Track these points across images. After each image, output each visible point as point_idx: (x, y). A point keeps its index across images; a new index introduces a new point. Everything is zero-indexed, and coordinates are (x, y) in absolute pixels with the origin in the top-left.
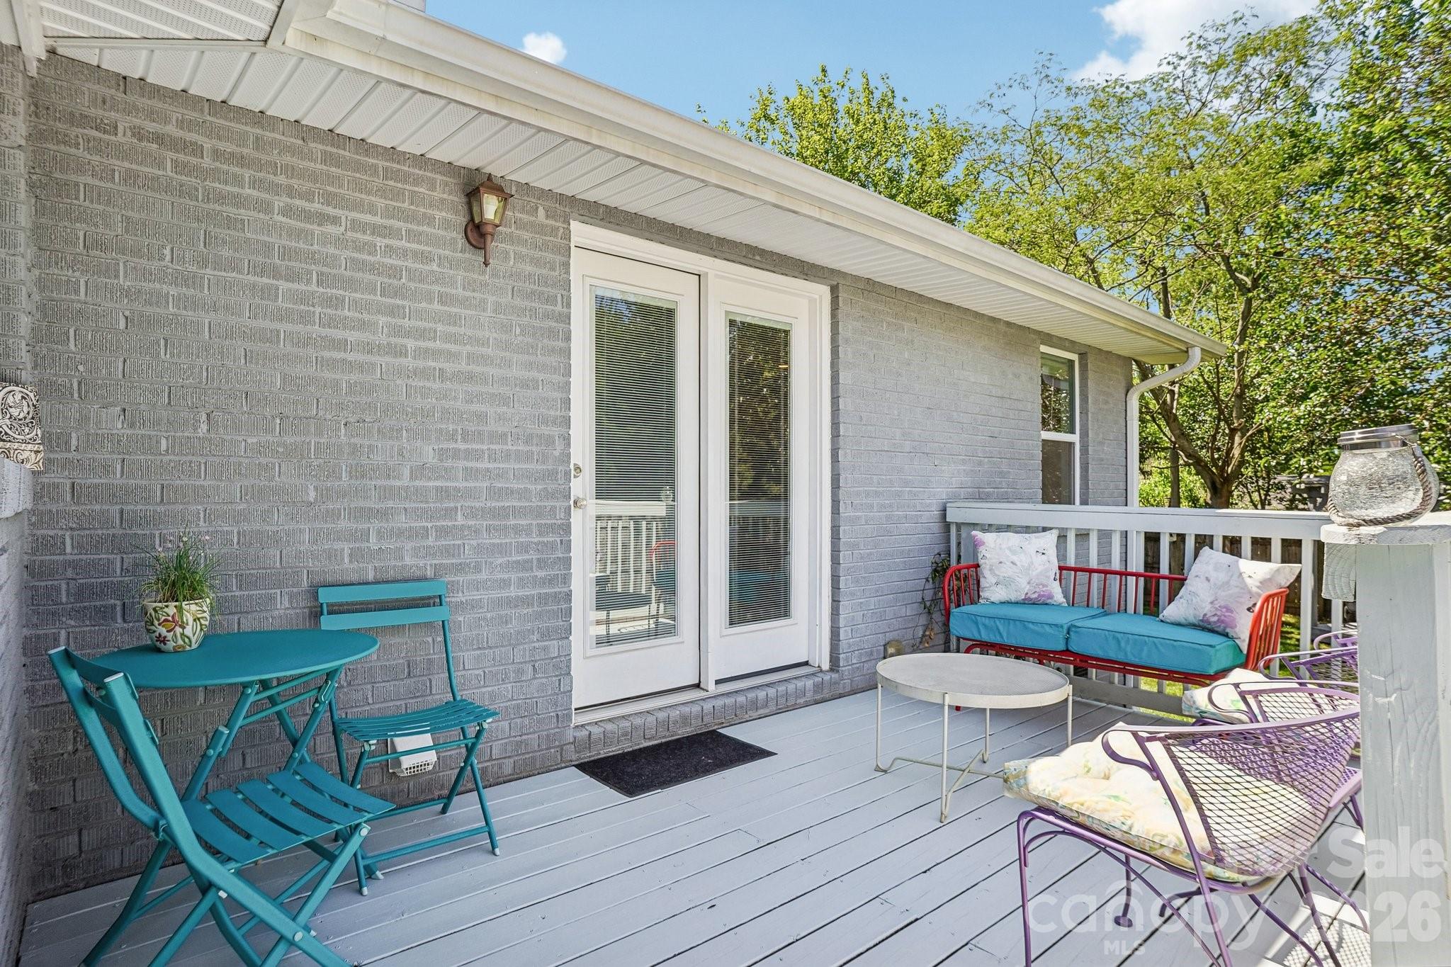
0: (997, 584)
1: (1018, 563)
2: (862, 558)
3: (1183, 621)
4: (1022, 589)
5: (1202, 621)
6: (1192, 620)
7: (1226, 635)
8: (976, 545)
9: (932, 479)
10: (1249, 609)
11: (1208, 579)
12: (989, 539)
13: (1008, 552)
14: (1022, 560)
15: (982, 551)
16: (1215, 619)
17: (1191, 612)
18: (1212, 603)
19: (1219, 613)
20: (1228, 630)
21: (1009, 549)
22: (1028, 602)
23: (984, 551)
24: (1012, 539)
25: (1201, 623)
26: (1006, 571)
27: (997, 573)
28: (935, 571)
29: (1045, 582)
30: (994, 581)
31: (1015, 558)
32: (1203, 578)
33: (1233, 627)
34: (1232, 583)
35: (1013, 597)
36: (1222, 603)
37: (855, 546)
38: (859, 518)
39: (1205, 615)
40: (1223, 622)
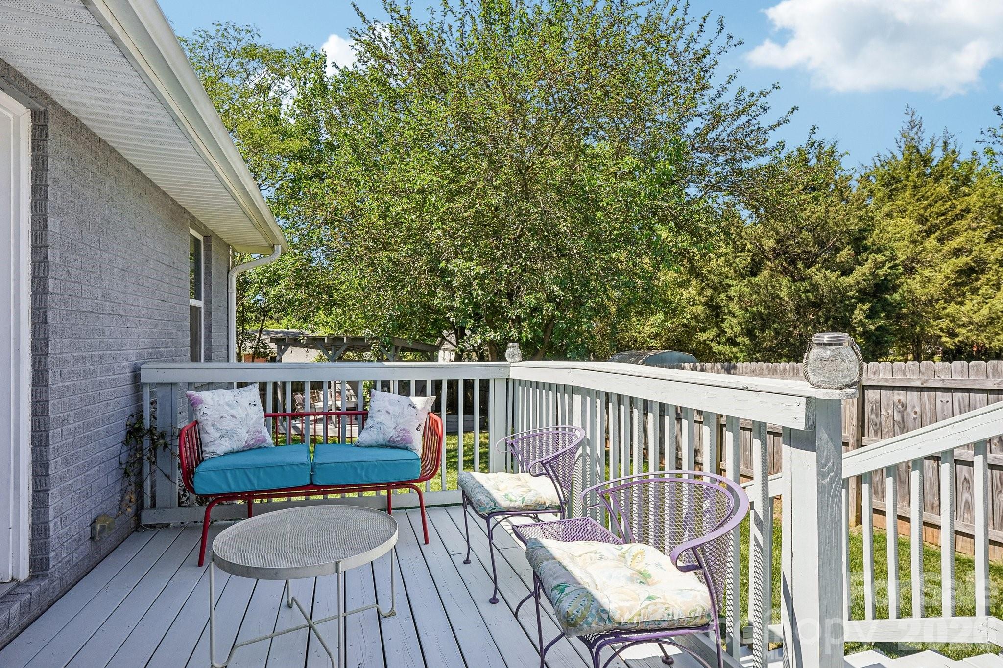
0: (221, 437)
1: (237, 416)
2: (70, 433)
3: (375, 444)
4: (243, 438)
5: (389, 442)
6: (381, 441)
7: (406, 449)
8: (193, 404)
9: (126, 341)
10: (417, 429)
11: (388, 412)
12: (205, 395)
13: (226, 407)
14: (239, 412)
15: (202, 408)
16: (399, 439)
17: (381, 436)
18: (395, 428)
19: (401, 435)
20: (408, 445)
21: (227, 404)
22: (248, 449)
23: (203, 409)
24: (228, 395)
25: (387, 443)
26: (227, 424)
27: (220, 427)
28: (129, 433)
29: (259, 429)
30: (218, 435)
31: (233, 412)
32: (384, 412)
33: (411, 442)
34: (405, 412)
35: (235, 445)
36: (402, 428)
37: (64, 421)
38: (67, 388)
39: (392, 437)
40: (404, 440)
